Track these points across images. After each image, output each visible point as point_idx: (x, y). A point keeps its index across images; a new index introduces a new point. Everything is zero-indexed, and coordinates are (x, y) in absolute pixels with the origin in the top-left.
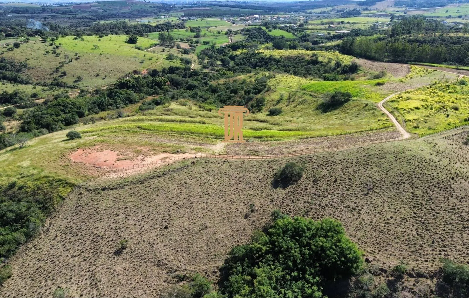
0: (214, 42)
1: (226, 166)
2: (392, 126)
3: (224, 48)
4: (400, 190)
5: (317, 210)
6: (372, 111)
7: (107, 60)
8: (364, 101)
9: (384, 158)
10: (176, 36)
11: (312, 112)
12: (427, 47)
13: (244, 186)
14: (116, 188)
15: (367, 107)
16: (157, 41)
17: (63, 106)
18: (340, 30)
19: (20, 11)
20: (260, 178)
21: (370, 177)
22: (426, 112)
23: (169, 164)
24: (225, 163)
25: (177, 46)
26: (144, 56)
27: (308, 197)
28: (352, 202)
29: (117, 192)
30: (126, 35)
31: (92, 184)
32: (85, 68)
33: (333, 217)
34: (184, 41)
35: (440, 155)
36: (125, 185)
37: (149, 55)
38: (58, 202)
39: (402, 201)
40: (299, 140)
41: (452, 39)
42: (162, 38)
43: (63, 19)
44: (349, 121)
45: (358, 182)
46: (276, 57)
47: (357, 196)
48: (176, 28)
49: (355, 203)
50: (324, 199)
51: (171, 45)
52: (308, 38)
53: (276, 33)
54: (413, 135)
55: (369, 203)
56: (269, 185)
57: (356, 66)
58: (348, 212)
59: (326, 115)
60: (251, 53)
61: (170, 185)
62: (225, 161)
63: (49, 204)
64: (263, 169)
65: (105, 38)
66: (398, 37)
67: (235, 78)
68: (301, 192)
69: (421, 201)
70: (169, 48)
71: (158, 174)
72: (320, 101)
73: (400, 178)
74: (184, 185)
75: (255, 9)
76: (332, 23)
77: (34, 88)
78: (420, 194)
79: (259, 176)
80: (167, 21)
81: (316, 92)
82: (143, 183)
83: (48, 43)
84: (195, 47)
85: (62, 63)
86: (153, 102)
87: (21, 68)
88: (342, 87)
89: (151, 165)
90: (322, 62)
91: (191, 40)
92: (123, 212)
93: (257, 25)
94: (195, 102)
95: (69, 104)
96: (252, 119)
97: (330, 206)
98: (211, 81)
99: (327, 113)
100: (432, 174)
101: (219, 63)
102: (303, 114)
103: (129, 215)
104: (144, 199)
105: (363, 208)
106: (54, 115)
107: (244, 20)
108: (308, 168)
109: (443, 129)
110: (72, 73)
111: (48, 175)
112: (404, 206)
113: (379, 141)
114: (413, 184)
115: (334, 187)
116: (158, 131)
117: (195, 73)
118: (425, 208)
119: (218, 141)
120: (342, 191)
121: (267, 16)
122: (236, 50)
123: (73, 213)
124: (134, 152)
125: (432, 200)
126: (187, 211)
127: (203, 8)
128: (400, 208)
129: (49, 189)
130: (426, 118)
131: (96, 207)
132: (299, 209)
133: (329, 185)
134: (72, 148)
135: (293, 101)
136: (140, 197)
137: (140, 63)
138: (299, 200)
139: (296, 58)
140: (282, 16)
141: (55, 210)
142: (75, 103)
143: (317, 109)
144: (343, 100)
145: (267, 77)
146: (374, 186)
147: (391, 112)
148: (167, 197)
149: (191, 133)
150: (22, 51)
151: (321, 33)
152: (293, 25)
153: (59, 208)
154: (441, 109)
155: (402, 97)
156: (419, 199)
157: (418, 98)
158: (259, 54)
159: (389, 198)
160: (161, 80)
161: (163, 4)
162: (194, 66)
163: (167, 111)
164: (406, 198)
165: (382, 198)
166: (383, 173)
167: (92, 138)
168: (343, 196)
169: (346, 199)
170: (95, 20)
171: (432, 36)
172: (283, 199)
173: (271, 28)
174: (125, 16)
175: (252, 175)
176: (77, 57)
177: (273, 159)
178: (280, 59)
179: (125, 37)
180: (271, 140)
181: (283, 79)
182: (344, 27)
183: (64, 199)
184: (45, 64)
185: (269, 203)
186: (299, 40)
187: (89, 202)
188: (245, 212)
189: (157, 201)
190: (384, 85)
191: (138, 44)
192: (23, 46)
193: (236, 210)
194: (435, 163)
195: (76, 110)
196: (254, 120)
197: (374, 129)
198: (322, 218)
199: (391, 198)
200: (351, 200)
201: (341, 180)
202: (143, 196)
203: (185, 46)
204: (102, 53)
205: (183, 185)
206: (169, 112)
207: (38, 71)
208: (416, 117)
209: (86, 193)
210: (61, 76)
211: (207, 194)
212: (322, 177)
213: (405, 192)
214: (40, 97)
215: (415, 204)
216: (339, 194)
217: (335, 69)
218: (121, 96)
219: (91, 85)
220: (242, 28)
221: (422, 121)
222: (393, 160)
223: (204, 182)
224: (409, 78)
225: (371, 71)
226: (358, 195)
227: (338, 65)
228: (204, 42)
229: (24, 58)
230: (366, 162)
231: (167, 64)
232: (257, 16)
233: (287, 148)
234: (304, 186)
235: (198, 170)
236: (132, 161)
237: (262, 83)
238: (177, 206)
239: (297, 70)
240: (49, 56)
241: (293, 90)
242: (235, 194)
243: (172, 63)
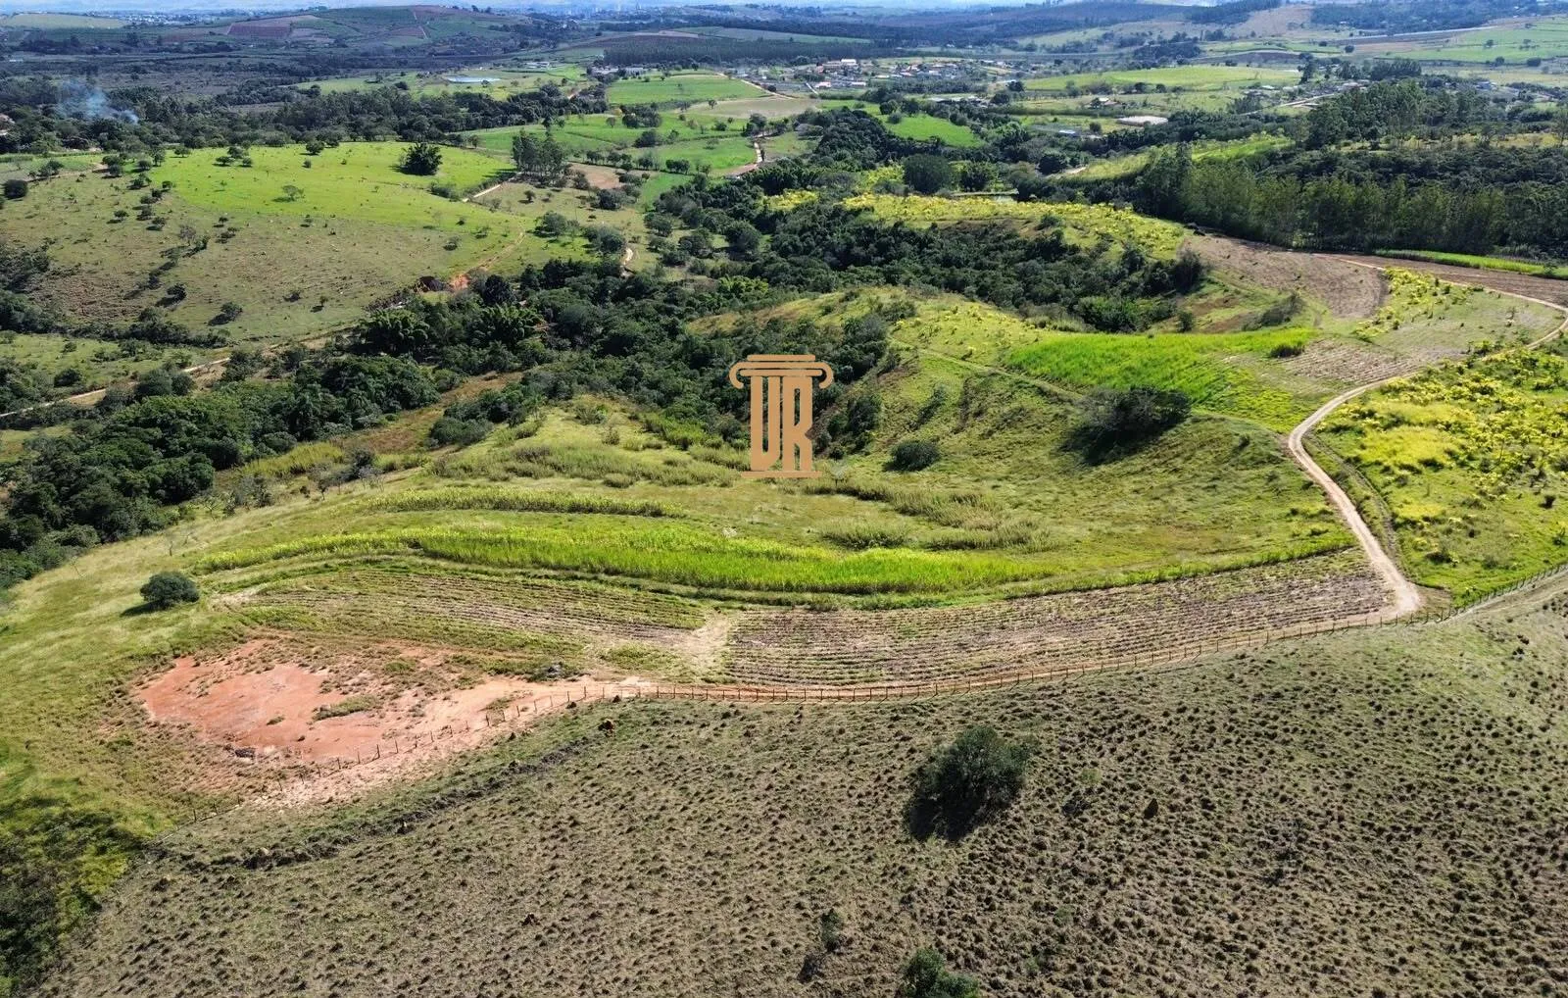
0: (705, 162)
1: (731, 736)
2: (1348, 546)
3: (739, 184)
4: (1406, 860)
5: (1086, 947)
6: (1268, 469)
7: (329, 241)
8: (1235, 425)
9: (1332, 710)
10: (575, 143)
11: (1047, 462)
12: (1439, 195)
13: (802, 829)
14: (302, 858)
15: (1248, 449)
16: (507, 163)
17: (164, 426)
18: (1133, 115)
19: (51, 44)
20: (861, 789)
21: (1283, 800)
22: (1466, 483)
23: (513, 737)
24: (727, 721)
25: (576, 180)
26: (461, 223)
27: (1049, 882)
28: (1218, 912)
29: (306, 875)
30: (402, 140)
31: (210, 836)
32: (252, 271)
33: (1149, 982)
34: (600, 162)
35: (1547, 696)
36: (337, 842)
37: (478, 216)
38: (75, 923)
39: (1416, 914)
40: (1005, 606)
41: (1521, 160)
42: (523, 151)
43: (195, 73)
44: (1186, 505)
45: (1239, 820)
46: (916, 226)
47: (1237, 887)
48: (574, 112)
49: (1233, 918)
50: (1110, 894)
51: (554, 178)
52: (1024, 146)
53: (917, 128)
54: (1434, 595)
55: (1285, 919)
56: (895, 822)
57: (1197, 267)
58: (1205, 960)
59: (1100, 477)
60: (830, 206)
61: (514, 831)
62: (726, 715)
63: (38, 928)
64: (874, 746)
65: (328, 153)
66: (1333, 148)
67: (776, 313)
68: (1020, 856)
69: (1489, 920)
70: (548, 190)
71: (470, 782)
72: (1077, 417)
73: (1402, 808)
74: (570, 831)
75: (845, 36)
76: (1105, 90)
77: (69, 348)
78: (1483, 885)
79: (858, 780)
80: (545, 79)
81: (1059, 380)
82: (411, 828)
83: (123, 181)
84: (637, 182)
85: (170, 253)
86: (484, 406)
87: (27, 276)
88: (1155, 363)
89: (443, 744)
90: (1075, 249)
91: (624, 157)
92: (321, 968)
93: (850, 98)
94: (633, 408)
95: (183, 416)
96: (832, 485)
97: (1135, 932)
98: (691, 320)
99: (1103, 468)
100: (1524, 793)
101: (719, 241)
102: (1017, 470)
103: (345, 983)
104: (411, 903)
105: (1262, 946)
106: (125, 463)
107: (808, 78)
108: (1045, 746)
109: (1540, 565)
110: (205, 290)
111: (45, 794)
112: (1425, 939)
113: (1306, 626)
114: (1453, 836)
115: (1146, 838)
116: (487, 563)
117: (637, 288)
118: (1511, 953)
119: (706, 608)
120: (1179, 858)
121: (883, 62)
122: (779, 191)
123: (127, 975)
124: (385, 671)
125: (1532, 913)
126: (574, 954)
127: (670, 33)
128: (1411, 949)
129: (44, 859)
130: (1473, 514)
131: (218, 947)
132: (1013, 937)
133: (1126, 829)
134: (153, 656)
135: (978, 414)
136: (396, 897)
137: (446, 248)
138: (1012, 899)
139: (986, 232)
140: (936, 64)
141: (61, 958)
142: (206, 415)
143: (1065, 448)
144: (1158, 417)
145: (886, 313)
146: (1300, 840)
147: (1337, 478)
148: (502, 890)
149: (607, 572)
150: (35, 212)
151: (1069, 128)
152: (972, 97)
153: (78, 950)
154: (1519, 469)
155: (1371, 414)
156: (1483, 910)
157: (1430, 417)
158: (856, 212)
159: (1361, 897)
160: (516, 313)
161: (535, 15)
162: (635, 259)
163: (529, 458)
164: (1431, 902)
165: (1335, 899)
166: (1332, 780)
167: (234, 599)
168: (1185, 883)
169: (1194, 898)
170: (303, 76)
171: (1449, 147)
172: (950, 893)
173: (898, 112)
174: (405, 63)
175: (832, 777)
176: (224, 230)
177: (909, 700)
178: (931, 235)
179: (396, 150)
180: (902, 606)
181: (941, 324)
182: (1145, 105)
183: (96, 907)
184: (110, 257)
185: (896, 908)
186: (994, 152)
187: (194, 925)
188: (802, 949)
189: (458, 911)
190: (1302, 356)
191: (441, 176)
192: (37, 193)
193: (767, 945)
194: (1530, 736)
195: (208, 440)
196: (839, 492)
197: (1283, 557)
198: (1104, 985)
199: (1372, 898)
200: (1215, 901)
201: (1173, 808)
202: (408, 889)
203: (603, 178)
204: (313, 214)
205: (563, 831)
206: (535, 462)
207: (86, 284)
208: (1433, 510)
209: (186, 879)
210: (165, 302)
211: (658, 872)
212: (1101, 790)
213: (1425, 871)
214: (88, 385)
215: (1466, 930)
216: (1167, 871)
217: (1121, 276)
218: (373, 383)
219: (272, 332)
220: (800, 111)
221: (1459, 525)
222: (1367, 718)
223: (645, 814)
224: (1388, 325)
225: (1248, 286)
226: (1242, 881)
227: (1132, 260)
228: (670, 164)
229: (41, 235)
230: (1263, 724)
231: (543, 253)
232: (851, 62)
233: (962, 646)
234: (1031, 828)
235: (624, 757)
236: (376, 719)
237: (869, 339)
238: (539, 930)
239: (988, 280)
240: (128, 230)
241: (978, 368)
242: (763, 867)
243: (556, 246)
